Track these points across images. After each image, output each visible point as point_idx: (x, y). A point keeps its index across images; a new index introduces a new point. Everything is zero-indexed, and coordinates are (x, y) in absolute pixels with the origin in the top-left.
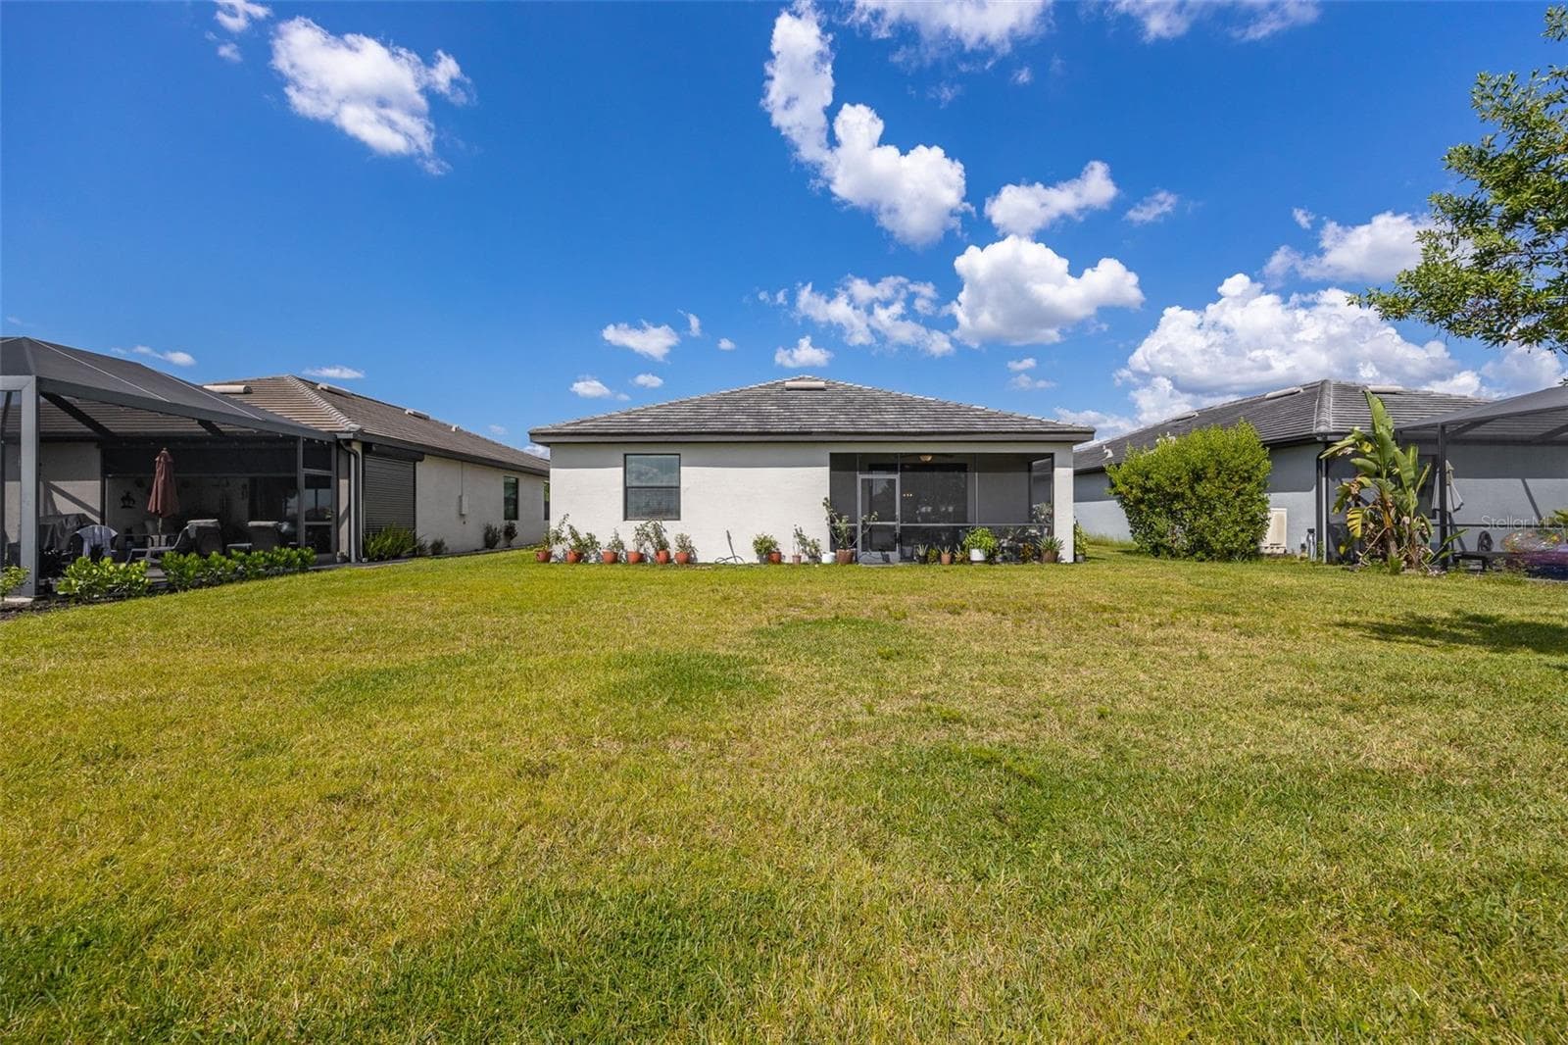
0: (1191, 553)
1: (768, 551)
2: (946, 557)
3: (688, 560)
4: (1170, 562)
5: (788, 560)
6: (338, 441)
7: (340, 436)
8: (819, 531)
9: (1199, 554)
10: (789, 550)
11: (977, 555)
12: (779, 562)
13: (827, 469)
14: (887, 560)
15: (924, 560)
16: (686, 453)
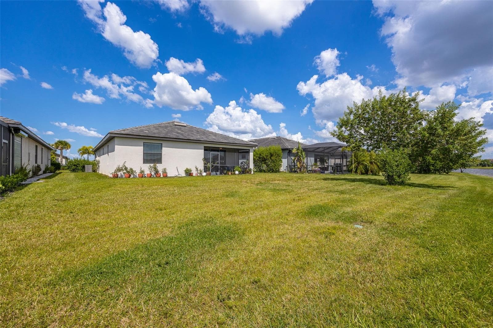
0: (269, 171)
1: (188, 173)
2: (230, 173)
3: (165, 176)
4: (264, 173)
5: (194, 175)
6: (9, 127)
7: (10, 125)
8: (201, 167)
9: (271, 172)
10: (194, 173)
11: (237, 172)
12: (192, 176)
13: (203, 150)
14: (217, 174)
15: (225, 174)
16: (164, 144)
